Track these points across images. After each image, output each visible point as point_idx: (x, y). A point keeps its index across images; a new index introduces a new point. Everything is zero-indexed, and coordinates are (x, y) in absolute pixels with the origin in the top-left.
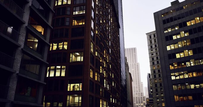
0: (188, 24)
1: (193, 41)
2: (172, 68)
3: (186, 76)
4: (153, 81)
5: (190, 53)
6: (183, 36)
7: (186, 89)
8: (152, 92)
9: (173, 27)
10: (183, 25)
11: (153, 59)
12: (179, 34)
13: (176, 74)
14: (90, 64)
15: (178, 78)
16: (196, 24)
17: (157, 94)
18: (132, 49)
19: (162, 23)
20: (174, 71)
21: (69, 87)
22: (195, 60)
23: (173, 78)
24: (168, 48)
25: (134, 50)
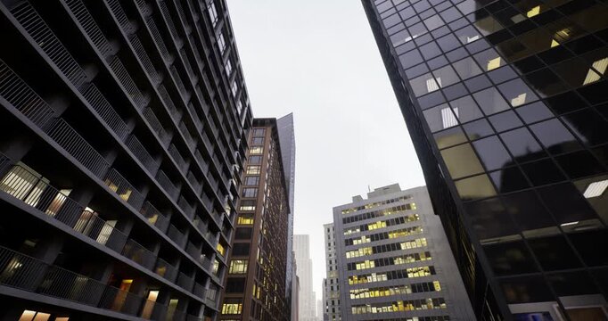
0: (370, 228)
1: (375, 250)
2: (351, 282)
3: (367, 295)
4: (329, 295)
5: (372, 264)
6: (364, 242)
7: (367, 313)
8: (327, 310)
9: (353, 229)
10: (364, 228)
11: (331, 262)
12: (360, 238)
13: (357, 291)
14: (255, 278)
15: (358, 297)
16: (378, 229)
17: (334, 317)
18: (303, 236)
19: (342, 221)
20: (354, 287)
21: (224, 308)
22: (377, 274)
23: (352, 297)
24: (348, 255)
25: (305, 238)
